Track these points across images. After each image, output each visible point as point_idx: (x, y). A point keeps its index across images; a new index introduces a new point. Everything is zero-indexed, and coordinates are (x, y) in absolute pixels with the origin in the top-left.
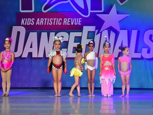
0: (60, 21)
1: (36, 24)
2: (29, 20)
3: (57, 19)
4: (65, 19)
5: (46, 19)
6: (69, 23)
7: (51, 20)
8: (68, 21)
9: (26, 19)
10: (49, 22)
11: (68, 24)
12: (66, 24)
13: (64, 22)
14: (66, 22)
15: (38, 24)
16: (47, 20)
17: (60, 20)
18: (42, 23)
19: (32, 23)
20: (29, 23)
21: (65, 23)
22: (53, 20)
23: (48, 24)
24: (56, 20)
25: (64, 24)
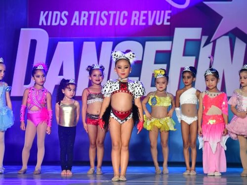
0: (125, 18)
1: (72, 24)
2: (57, 15)
3: (118, 12)
4: (134, 13)
5: (93, 13)
6: (144, 21)
7: (105, 15)
8: (142, 18)
9: (51, 13)
10: (101, 19)
11: (141, 24)
12: (136, 24)
13: (133, 18)
14: (136, 19)
15: (75, 24)
16: (95, 16)
17: (124, 14)
18: (84, 21)
19: (64, 22)
20: (56, 22)
21: (135, 21)
22: (109, 15)
23: (97, 24)
24: (115, 15)
25: (132, 24)
